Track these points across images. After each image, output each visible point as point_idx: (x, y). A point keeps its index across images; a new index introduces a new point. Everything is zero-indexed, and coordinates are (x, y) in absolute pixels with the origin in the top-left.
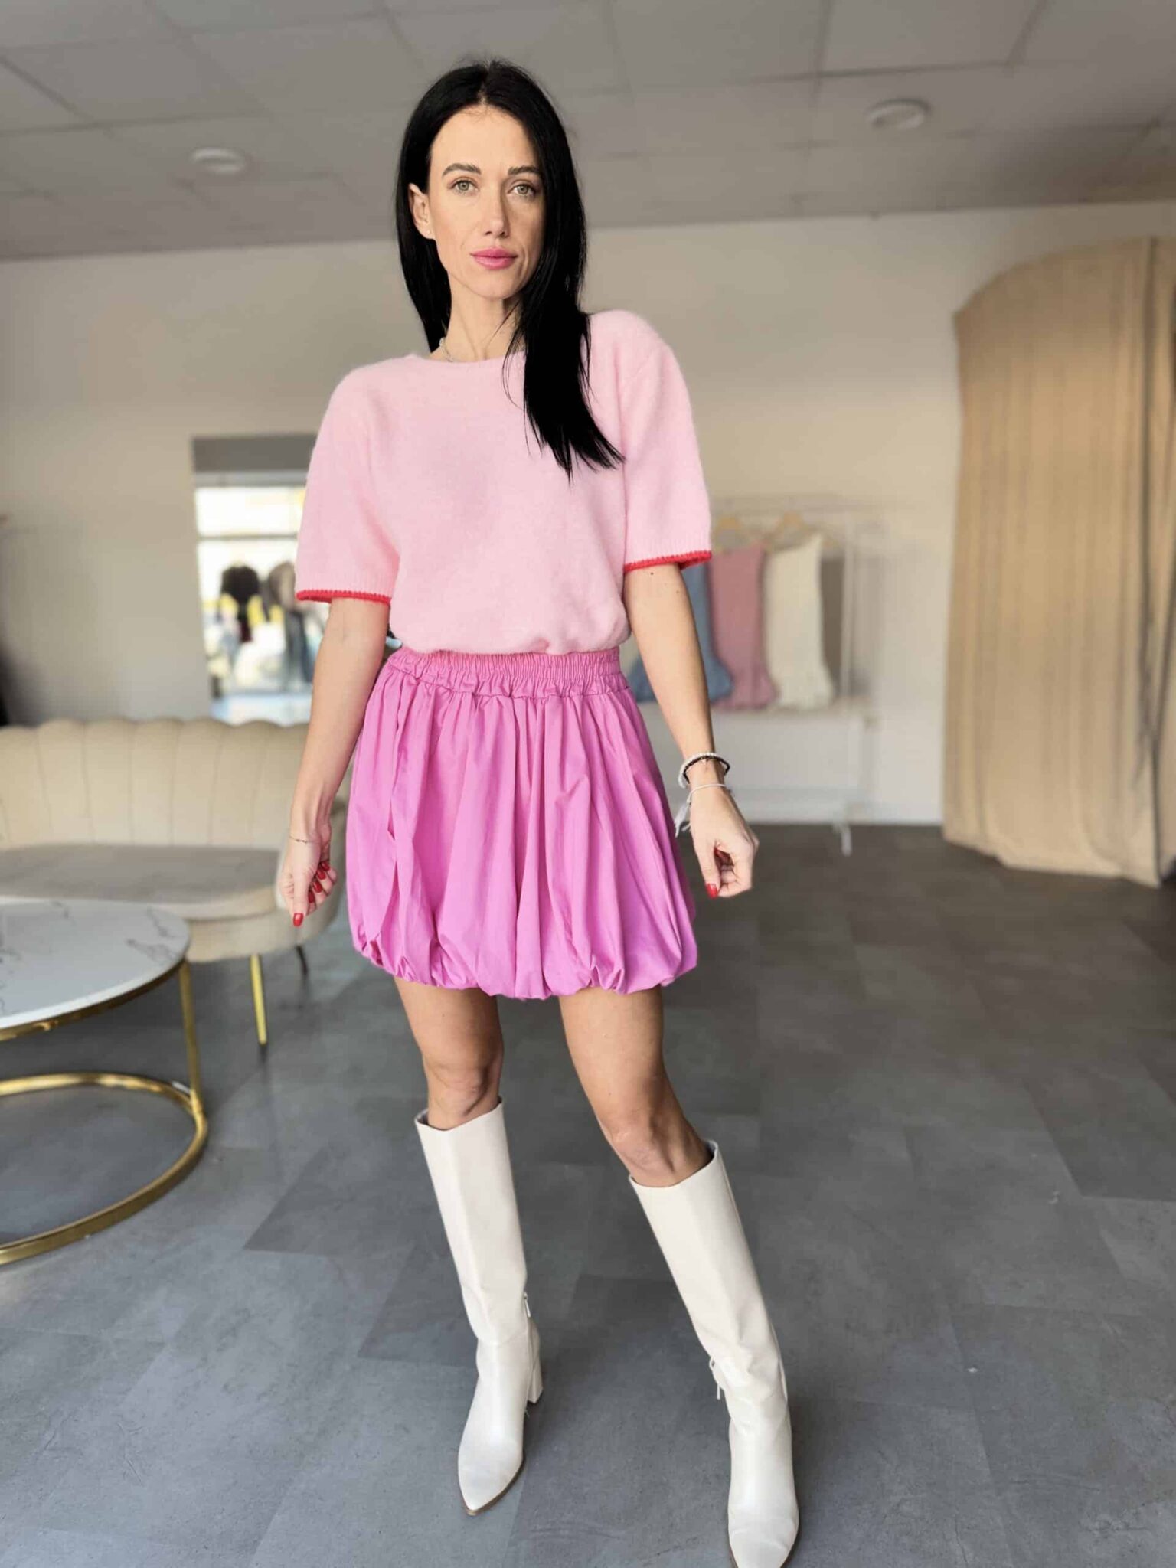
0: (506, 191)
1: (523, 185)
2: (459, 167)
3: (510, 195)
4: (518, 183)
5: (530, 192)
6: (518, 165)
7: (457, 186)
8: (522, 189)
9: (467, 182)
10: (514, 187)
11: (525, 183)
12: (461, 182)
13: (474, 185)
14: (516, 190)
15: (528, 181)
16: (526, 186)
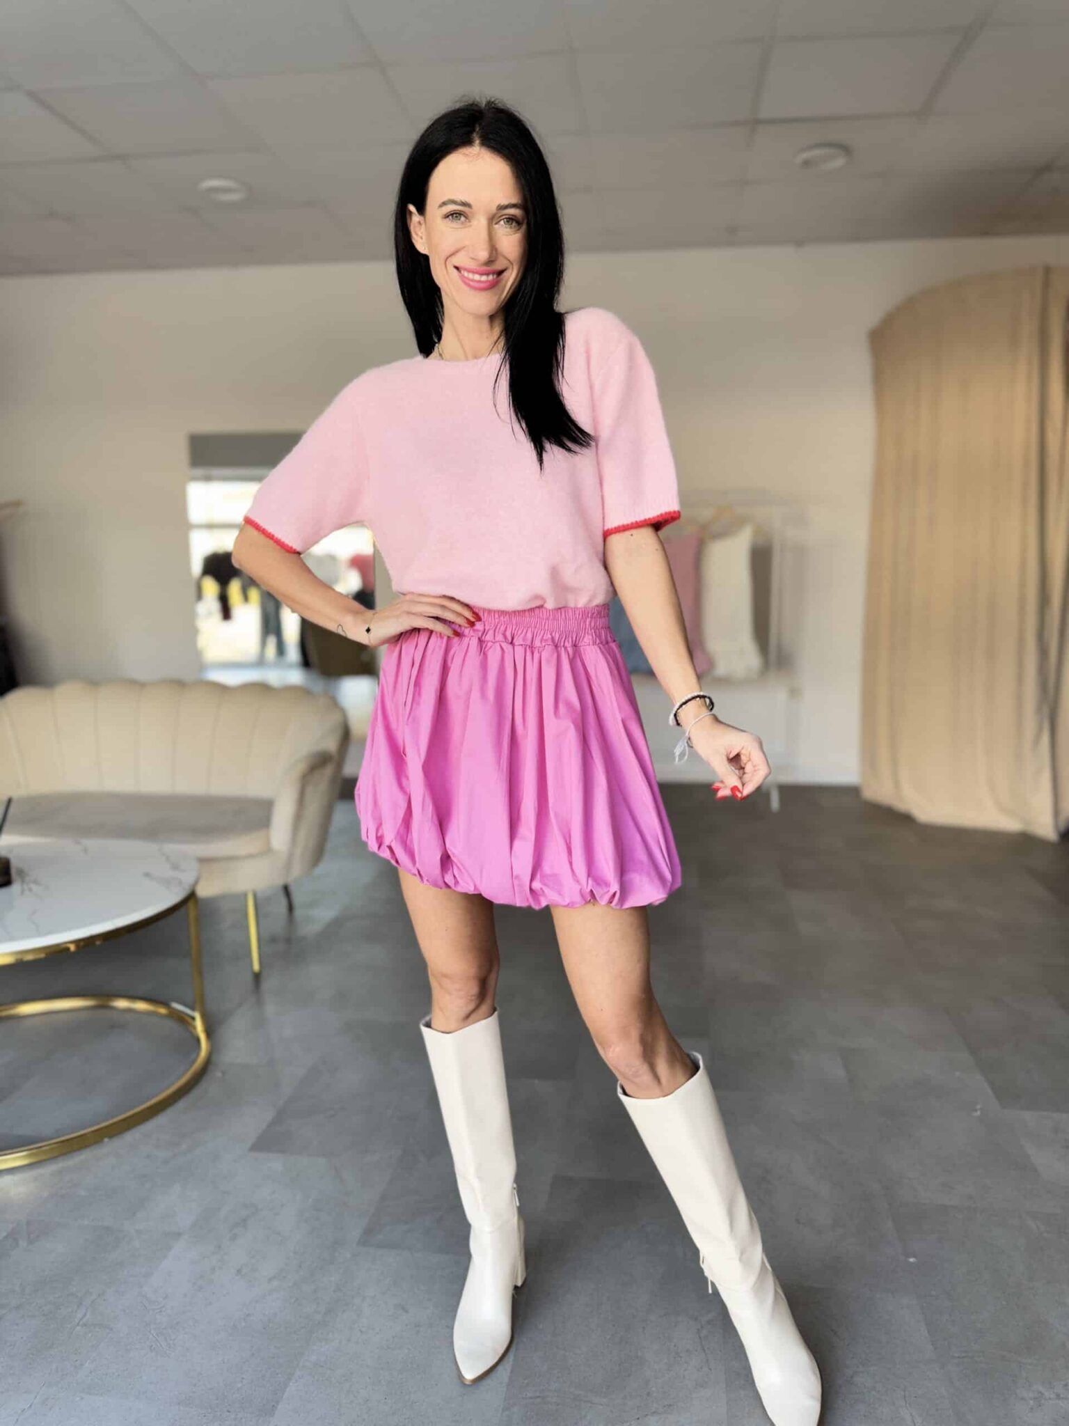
0: (494, 222)
1: (509, 218)
2: (453, 202)
3: (497, 226)
4: (504, 217)
5: (514, 224)
6: (505, 202)
7: (450, 217)
8: (508, 221)
9: (460, 214)
10: (499, 221)
11: (511, 217)
12: (456, 213)
13: (465, 216)
14: (502, 222)
15: (513, 215)
16: (511, 219)
